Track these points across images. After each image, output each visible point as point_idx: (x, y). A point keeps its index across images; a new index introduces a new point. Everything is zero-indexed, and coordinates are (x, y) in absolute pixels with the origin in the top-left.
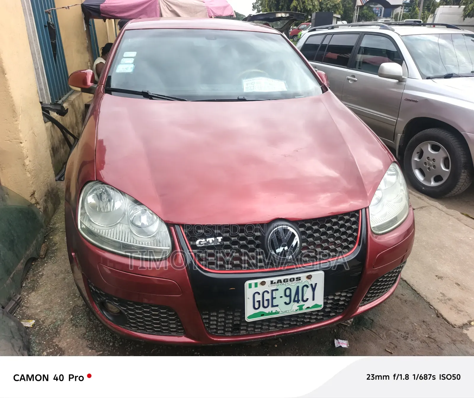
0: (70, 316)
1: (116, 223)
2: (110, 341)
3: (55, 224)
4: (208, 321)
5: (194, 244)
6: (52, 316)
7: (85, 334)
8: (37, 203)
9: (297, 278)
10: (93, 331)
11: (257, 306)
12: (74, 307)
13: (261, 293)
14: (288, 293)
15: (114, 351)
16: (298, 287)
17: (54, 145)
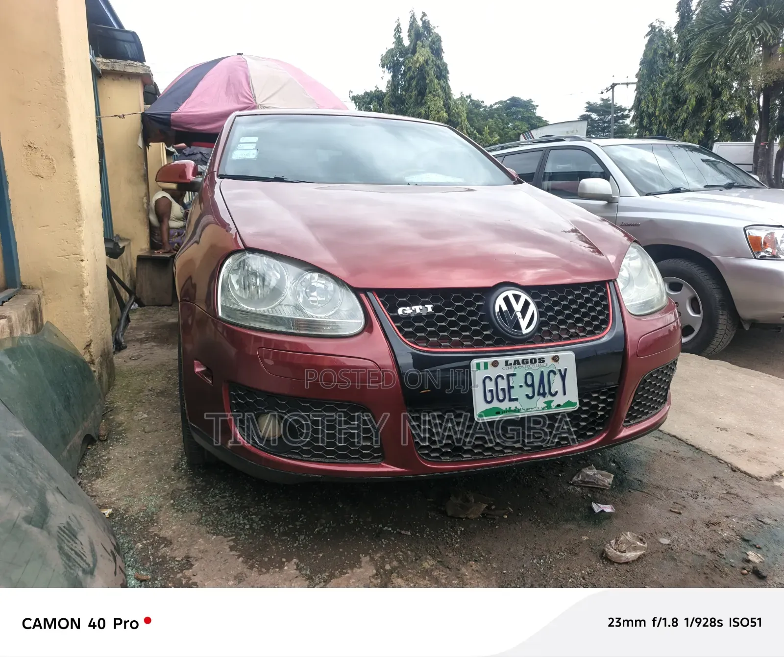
0: (170, 501)
2: (245, 524)
3: (112, 403)
5: (396, 314)
6: (139, 503)
7: (200, 519)
8: (92, 362)
9: (539, 359)
10: (213, 515)
11: (489, 399)
12: (173, 491)
13: (493, 379)
14: (529, 382)
15: (255, 534)
16: (542, 372)
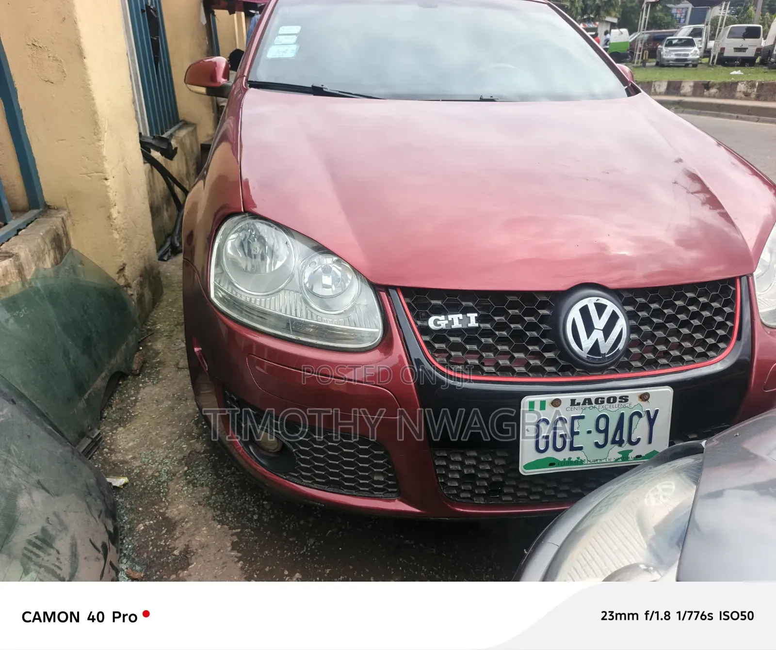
0: (184, 467)
1: (277, 290)
2: (254, 513)
3: (155, 324)
4: (444, 472)
5: (425, 324)
6: (153, 466)
7: (209, 498)
8: (128, 286)
9: (621, 398)
10: (223, 494)
11: (542, 448)
12: (190, 453)
14: (602, 427)
15: (262, 528)
16: (622, 415)
17: (154, 202)
